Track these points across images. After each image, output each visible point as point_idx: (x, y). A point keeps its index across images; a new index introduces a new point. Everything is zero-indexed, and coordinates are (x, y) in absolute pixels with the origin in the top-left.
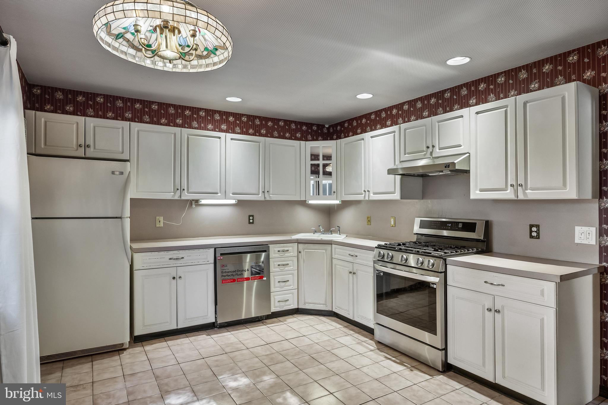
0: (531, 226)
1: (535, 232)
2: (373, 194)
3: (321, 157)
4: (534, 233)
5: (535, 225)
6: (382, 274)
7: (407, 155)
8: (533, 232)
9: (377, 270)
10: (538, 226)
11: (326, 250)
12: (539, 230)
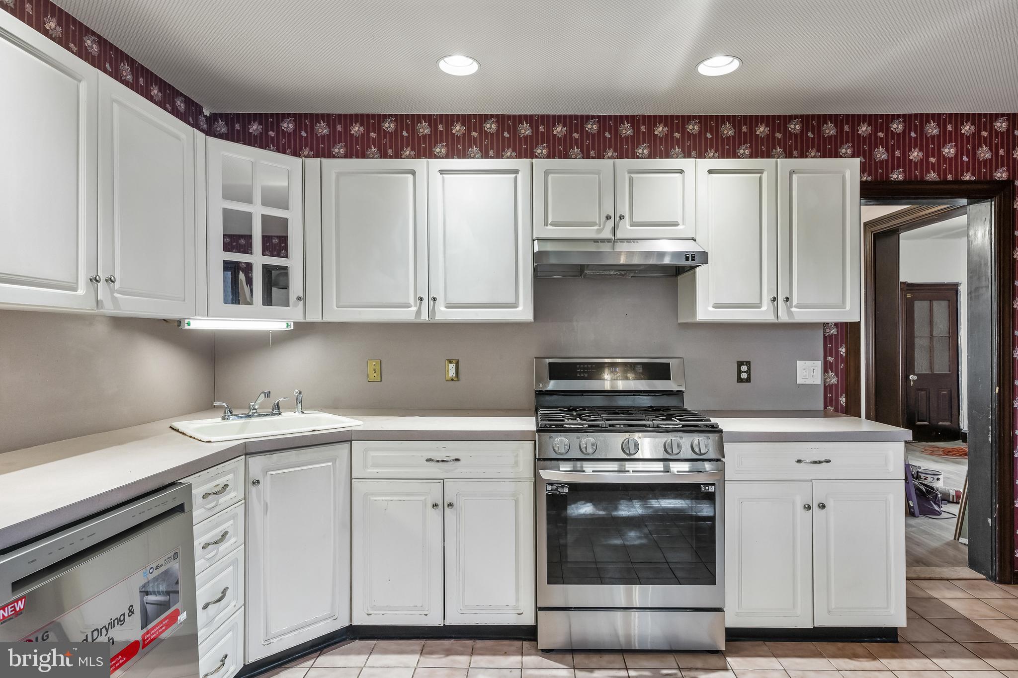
0: (740, 364)
1: (745, 372)
2: (447, 307)
3: (257, 197)
4: (744, 374)
5: (745, 362)
6: (566, 490)
7: (550, 227)
8: (743, 372)
9: (551, 484)
10: (748, 364)
11: (334, 460)
12: (749, 369)
